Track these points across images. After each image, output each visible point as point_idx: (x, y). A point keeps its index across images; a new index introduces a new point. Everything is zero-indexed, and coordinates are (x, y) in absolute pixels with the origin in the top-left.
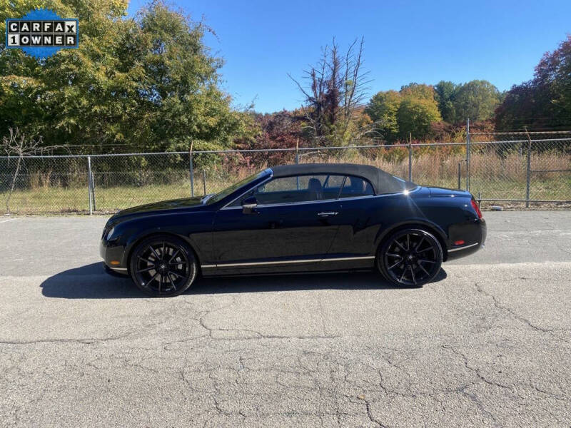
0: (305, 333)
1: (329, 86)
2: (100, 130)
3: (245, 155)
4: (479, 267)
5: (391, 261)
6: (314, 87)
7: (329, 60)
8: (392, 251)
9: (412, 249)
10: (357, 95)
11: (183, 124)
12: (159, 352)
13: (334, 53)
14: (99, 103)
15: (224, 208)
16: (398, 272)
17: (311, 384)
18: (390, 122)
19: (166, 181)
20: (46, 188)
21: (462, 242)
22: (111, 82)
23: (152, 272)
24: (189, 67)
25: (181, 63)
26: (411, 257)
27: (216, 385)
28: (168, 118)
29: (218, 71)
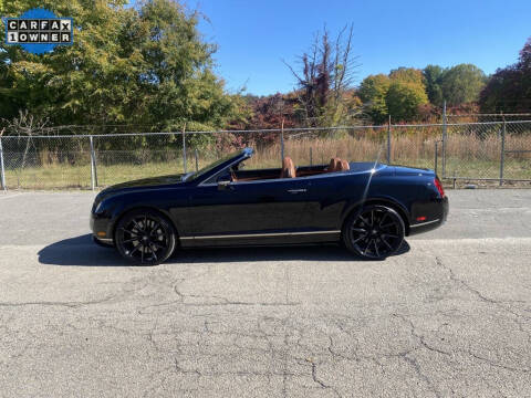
0: (269, 301)
1: (320, 70)
2: (104, 112)
3: (237, 135)
4: (443, 241)
5: (356, 235)
6: (306, 72)
7: (320, 45)
8: (357, 226)
9: (376, 223)
10: (346, 78)
11: (179, 107)
12: (133, 315)
13: (325, 38)
14: (102, 87)
15: (201, 184)
16: (362, 245)
17: (265, 347)
18: (379, 104)
19: (163, 159)
20: (54, 165)
21: (423, 219)
22: (113, 67)
23: (136, 243)
24: (184, 53)
25: (177, 50)
26: (375, 232)
27: (179, 345)
28: (165, 101)
29: (213, 56)
